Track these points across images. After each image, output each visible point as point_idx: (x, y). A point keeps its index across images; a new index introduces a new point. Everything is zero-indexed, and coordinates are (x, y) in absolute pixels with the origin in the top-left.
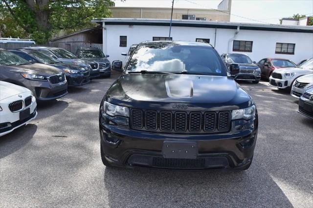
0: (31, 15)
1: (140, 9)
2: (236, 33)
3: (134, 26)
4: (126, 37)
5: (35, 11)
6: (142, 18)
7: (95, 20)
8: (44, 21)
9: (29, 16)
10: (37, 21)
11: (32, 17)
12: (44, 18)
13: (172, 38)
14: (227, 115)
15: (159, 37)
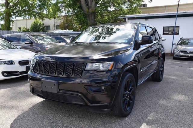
0: (83, 16)
1: (165, 7)
5: (87, 14)
6: (166, 12)
7: (121, 17)
8: (92, 19)
9: (82, 17)
10: (87, 20)
11: (84, 17)
12: (92, 17)
13: (179, 27)
14: (81, 66)
15: (169, 27)
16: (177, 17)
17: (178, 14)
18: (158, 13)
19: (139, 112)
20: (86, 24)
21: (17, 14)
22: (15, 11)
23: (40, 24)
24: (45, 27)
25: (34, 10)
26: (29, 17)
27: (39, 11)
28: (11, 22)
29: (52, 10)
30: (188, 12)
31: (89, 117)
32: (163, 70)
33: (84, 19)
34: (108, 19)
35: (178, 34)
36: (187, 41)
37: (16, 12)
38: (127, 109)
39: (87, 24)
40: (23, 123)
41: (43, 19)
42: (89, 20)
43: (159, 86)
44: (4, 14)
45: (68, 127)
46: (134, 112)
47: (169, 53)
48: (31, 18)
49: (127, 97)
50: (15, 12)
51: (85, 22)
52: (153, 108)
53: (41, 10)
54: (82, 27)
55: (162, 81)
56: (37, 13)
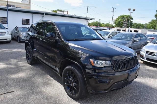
2: (43, 17)
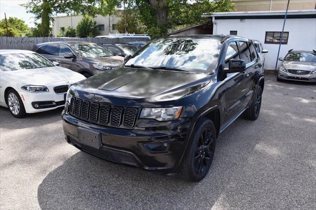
0: (151, 12)
3: (246, 20)
4: (237, 31)
5: (156, 9)
7: (204, 15)
8: (163, 17)
9: (149, 14)
10: (156, 18)
11: (152, 15)
12: (164, 14)
13: (288, 32)
14: (134, 112)
15: (274, 32)
16: (287, 18)
17: (288, 14)
18: (259, 12)
19: (219, 174)
20: (154, 24)
21: (58, 10)
22: (56, 5)
23: (91, 22)
24: (97, 26)
25: (82, 3)
26: (76, 13)
27: (89, 4)
28: (51, 21)
29: (108, 3)
30: (302, 11)
31: (147, 179)
32: (260, 104)
33: (151, 17)
34: (187, 17)
35: (286, 43)
36: (298, 55)
37: (58, 7)
38: (201, 170)
39: (156, 24)
40: (56, 185)
41: (94, 16)
42: (160, 19)
43: (251, 129)
44: (41, 10)
45: (116, 194)
46: (211, 173)
47: (271, 71)
48: (77, 14)
49: (202, 153)
50: (56, 7)
51: (153, 21)
52: (240, 166)
53: (91, 3)
54: (148, 28)
55: (258, 119)
56: (85, 7)
